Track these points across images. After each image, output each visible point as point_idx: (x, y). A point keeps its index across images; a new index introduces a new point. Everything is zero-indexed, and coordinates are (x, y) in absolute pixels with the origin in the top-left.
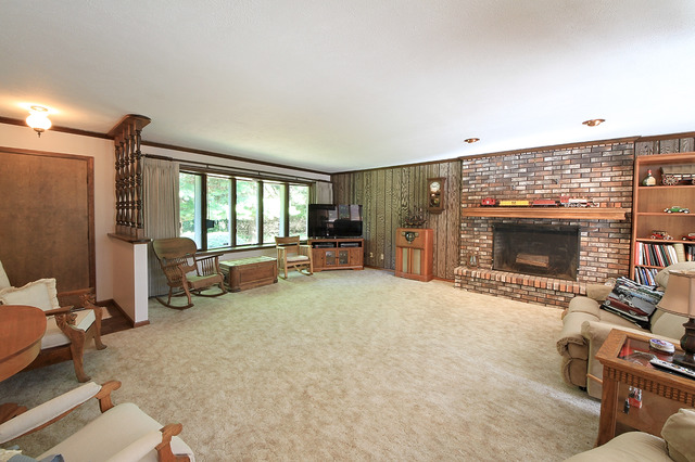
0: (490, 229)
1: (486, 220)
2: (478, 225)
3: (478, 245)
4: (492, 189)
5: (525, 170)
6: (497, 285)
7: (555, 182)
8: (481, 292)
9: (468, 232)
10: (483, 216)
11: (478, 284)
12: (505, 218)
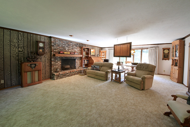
0: (60, 60)
1: (59, 57)
2: (57, 59)
3: (57, 65)
4: (60, 49)
5: (67, 45)
6: (66, 75)
7: (72, 49)
8: (62, 78)
9: (54, 61)
10: (58, 56)
11: (62, 76)
12: (64, 57)
